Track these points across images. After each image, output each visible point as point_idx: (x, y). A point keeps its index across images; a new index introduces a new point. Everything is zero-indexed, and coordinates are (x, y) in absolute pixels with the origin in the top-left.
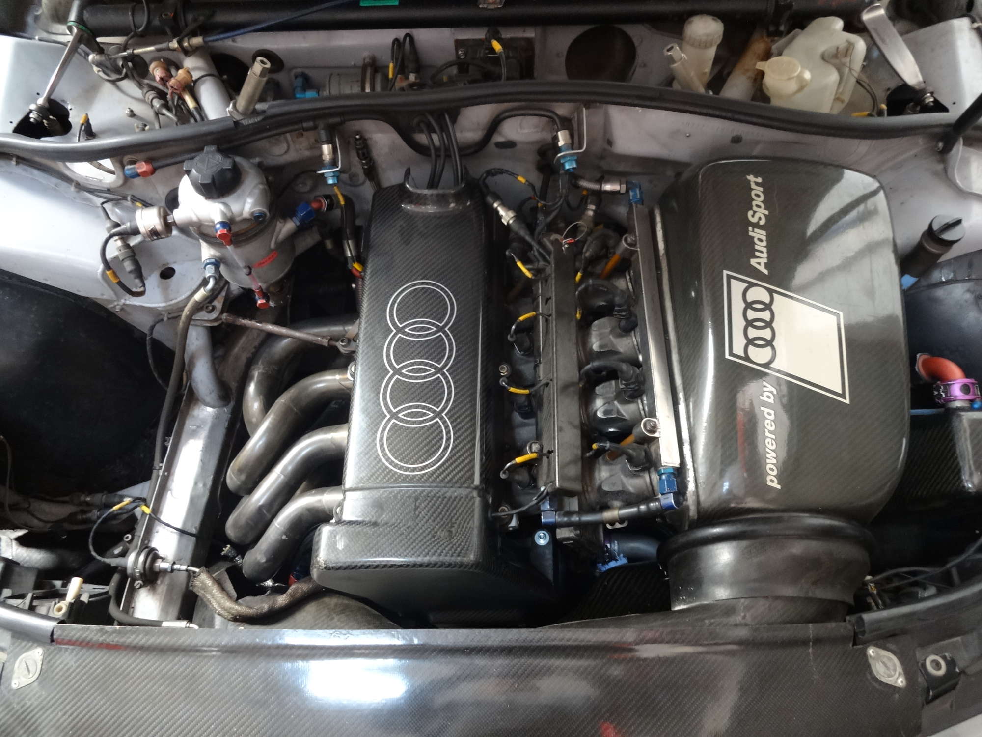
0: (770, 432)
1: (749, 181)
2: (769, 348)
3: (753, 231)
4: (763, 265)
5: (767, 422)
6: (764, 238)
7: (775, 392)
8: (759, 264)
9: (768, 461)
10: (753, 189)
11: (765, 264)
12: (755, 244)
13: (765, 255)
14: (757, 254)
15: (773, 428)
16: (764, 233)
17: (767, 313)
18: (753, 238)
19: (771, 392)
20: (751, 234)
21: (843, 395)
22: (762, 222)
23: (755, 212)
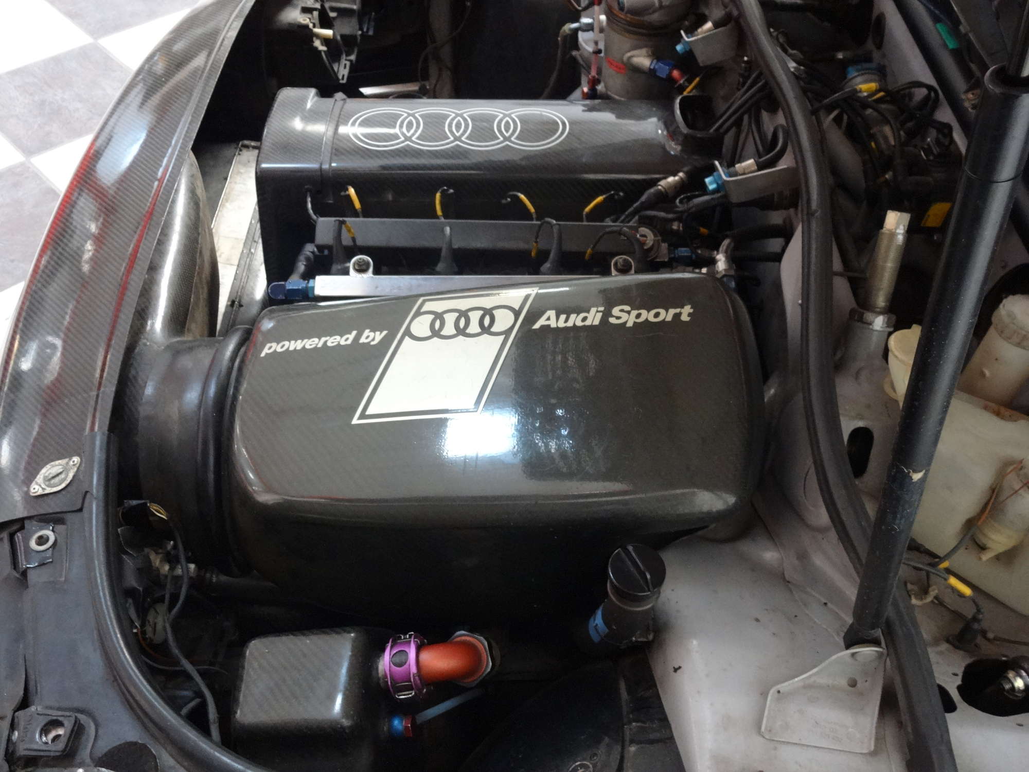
0: (326, 342)
1: (682, 307)
2: (429, 333)
3: (597, 311)
4: (547, 323)
5: (338, 338)
6: (588, 323)
7: (372, 343)
8: (548, 319)
9: (293, 342)
10: (667, 312)
11: (549, 326)
12: (578, 314)
13: (561, 324)
14: (563, 317)
15: (329, 344)
16: (597, 322)
17: (478, 330)
18: (588, 312)
19: (373, 340)
20: (593, 310)
21: (363, 416)
22: (612, 320)
23: (629, 312)
